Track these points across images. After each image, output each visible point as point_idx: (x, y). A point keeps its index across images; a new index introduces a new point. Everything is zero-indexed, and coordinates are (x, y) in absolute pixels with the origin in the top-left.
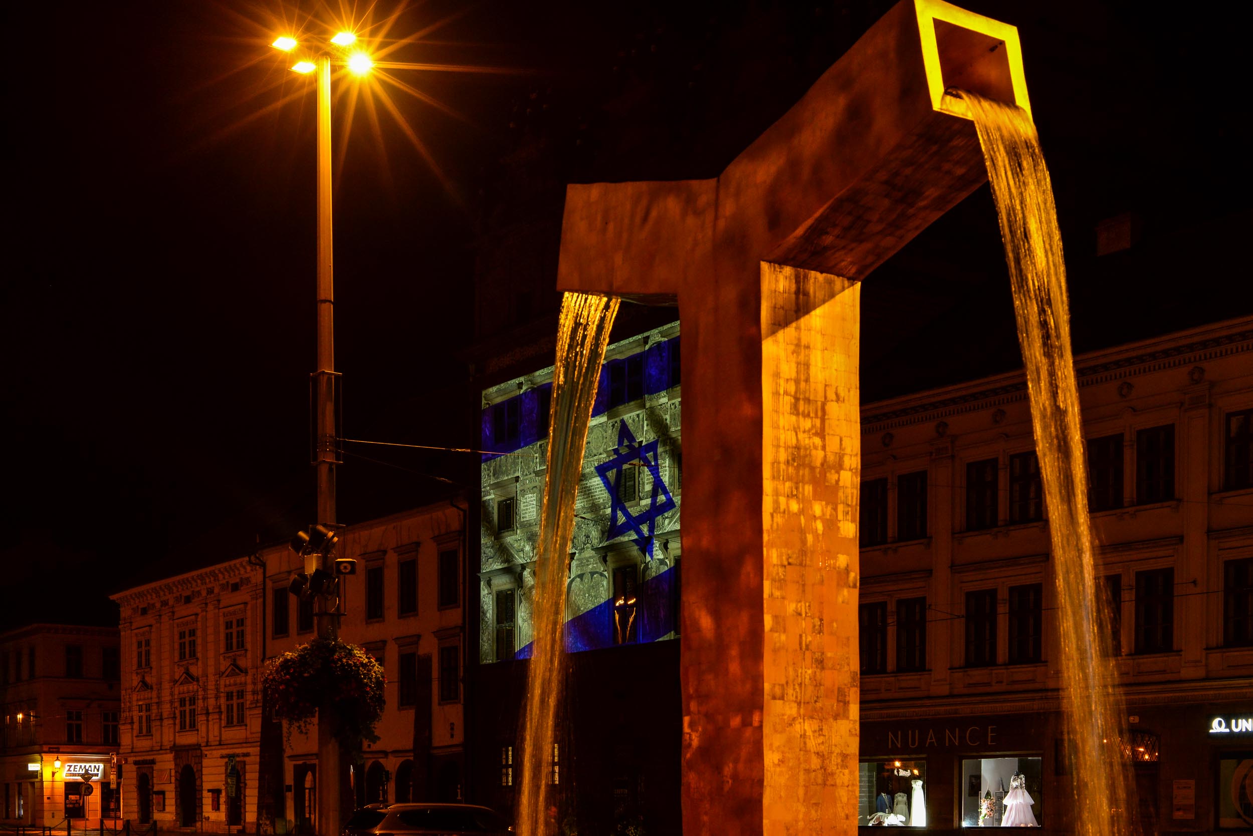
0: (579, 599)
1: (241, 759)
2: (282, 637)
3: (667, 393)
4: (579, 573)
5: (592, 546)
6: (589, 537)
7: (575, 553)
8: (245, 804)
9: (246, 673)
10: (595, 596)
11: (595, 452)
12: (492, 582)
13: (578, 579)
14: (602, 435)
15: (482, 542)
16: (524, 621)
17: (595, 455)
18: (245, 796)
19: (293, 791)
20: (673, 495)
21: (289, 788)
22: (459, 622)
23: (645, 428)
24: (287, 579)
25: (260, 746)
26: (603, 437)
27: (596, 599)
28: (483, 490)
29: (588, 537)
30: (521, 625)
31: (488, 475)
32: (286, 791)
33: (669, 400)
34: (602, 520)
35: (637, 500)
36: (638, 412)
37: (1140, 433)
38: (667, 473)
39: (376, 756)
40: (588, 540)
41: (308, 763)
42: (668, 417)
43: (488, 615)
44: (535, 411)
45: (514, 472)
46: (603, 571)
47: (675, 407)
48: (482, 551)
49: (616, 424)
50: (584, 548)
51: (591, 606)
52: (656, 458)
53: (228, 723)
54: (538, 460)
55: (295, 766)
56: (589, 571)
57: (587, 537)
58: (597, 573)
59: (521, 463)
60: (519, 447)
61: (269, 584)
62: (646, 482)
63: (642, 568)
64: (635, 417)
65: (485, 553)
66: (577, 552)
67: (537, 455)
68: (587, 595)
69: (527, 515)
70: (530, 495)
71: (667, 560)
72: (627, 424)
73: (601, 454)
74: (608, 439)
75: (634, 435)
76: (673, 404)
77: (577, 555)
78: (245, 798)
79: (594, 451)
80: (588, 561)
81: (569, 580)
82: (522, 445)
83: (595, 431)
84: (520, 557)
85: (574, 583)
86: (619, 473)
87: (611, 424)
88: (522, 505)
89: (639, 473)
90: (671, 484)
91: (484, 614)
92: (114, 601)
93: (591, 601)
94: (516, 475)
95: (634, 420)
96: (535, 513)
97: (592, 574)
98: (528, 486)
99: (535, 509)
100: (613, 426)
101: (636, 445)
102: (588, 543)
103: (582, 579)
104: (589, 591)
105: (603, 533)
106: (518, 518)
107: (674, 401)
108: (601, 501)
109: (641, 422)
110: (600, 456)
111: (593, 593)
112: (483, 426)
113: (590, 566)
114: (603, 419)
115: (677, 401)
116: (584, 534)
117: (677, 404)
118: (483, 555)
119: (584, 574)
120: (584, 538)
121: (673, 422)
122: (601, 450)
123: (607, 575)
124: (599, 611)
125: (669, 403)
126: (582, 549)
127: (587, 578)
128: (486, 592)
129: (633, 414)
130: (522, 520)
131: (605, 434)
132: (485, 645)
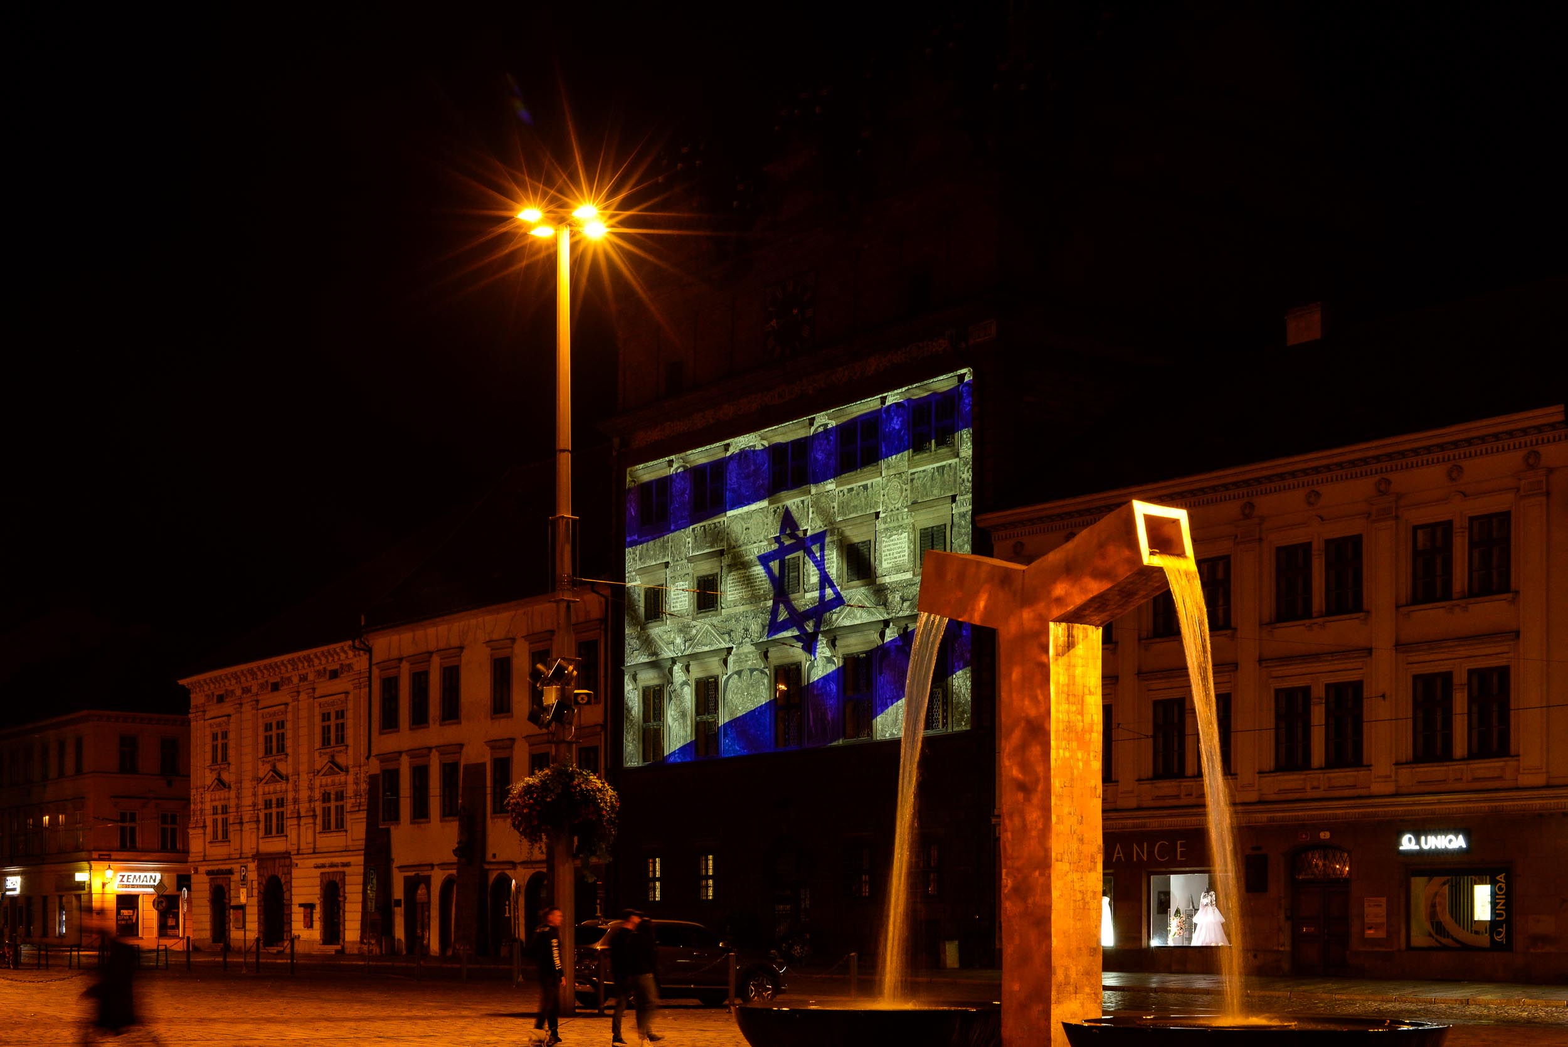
0: (737, 698)
1: (341, 869)
2: (390, 733)
3: (834, 480)
4: (737, 669)
5: (752, 641)
6: (748, 631)
7: (732, 648)
8: (345, 920)
9: (347, 771)
10: (754, 695)
11: (754, 539)
12: (638, 677)
13: (736, 676)
14: (763, 521)
15: (627, 631)
16: (675, 720)
17: (755, 543)
18: (344, 912)
19: (403, 906)
20: (841, 589)
21: (398, 903)
22: (601, 720)
23: (811, 516)
24: (396, 667)
25: (365, 855)
26: (764, 525)
27: (756, 698)
28: (627, 575)
29: (746, 630)
30: (671, 724)
31: (634, 559)
32: (395, 906)
33: (836, 488)
34: (762, 613)
35: (802, 591)
36: (802, 498)
37: (1328, 542)
38: (835, 565)
39: (502, 867)
40: (747, 634)
41: (421, 874)
42: (835, 505)
43: (633, 713)
44: (688, 492)
45: (664, 557)
46: (764, 668)
47: (844, 495)
48: (626, 642)
49: (778, 510)
50: (742, 642)
51: (751, 707)
52: (822, 549)
53: (324, 828)
54: (690, 545)
55: (405, 877)
56: (748, 667)
58: (757, 669)
59: (672, 548)
60: (669, 532)
61: (376, 672)
62: (812, 573)
63: (807, 666)
64: (800, 503)
65: (629, 645)
66: (734, 646)
67: (689, 539)
68: (745, 695)
69: (678, 605)
70: (681, 583)
71: (834, 659)
72: (791, 510)
73: (761, 541)
74: (768, 526)
75: (798, 523)
76: (841, 491)
77: (734, 649)
78: (344, 914)
79: (753, 538)
80: (746, 656)
81: (725, 677)
82: (672, 528)
83: (754, 516)
84: (670, 651)
85: (731, 680)
87: (772, 510)
88: (672, 593)
89: (804, 564)
90: (839, 577)
91: (629, 711)
92: (183, 686)
93: (750, 700)
94: (666, 560)
95: (798, 507)
96: (687, 602)
97: (752, 671)
98: (679, 573)
99: (687, 599)
100: (775, 511)
101: (801, 534)
102: (747, 637)
103: (740, 677)
104: (748, 689)
105: (764, 627)
106: (668, 607)
107: (842, 488)
108: (762, 592)
109: (806, 509)
110: (761, 544)
111: (752, 693)
112: (628, 505)
113: (750, 663)
114: (764, 504)
115: (845, 488)
116: (742, 627)
117: (846, 491)
118: (627, 646)
119: (742, 670)
120: (743, 631)
121: (841, 510)
122: (762, 537)
123: (768, 673)
124: (759, 712)
125: (837, 490)
126: (740, 644)
127: (746, 675)
128: (631, 687)
129: (798, 500)
130: (672, 610)
131: (765, 520)
132: (629, 746)
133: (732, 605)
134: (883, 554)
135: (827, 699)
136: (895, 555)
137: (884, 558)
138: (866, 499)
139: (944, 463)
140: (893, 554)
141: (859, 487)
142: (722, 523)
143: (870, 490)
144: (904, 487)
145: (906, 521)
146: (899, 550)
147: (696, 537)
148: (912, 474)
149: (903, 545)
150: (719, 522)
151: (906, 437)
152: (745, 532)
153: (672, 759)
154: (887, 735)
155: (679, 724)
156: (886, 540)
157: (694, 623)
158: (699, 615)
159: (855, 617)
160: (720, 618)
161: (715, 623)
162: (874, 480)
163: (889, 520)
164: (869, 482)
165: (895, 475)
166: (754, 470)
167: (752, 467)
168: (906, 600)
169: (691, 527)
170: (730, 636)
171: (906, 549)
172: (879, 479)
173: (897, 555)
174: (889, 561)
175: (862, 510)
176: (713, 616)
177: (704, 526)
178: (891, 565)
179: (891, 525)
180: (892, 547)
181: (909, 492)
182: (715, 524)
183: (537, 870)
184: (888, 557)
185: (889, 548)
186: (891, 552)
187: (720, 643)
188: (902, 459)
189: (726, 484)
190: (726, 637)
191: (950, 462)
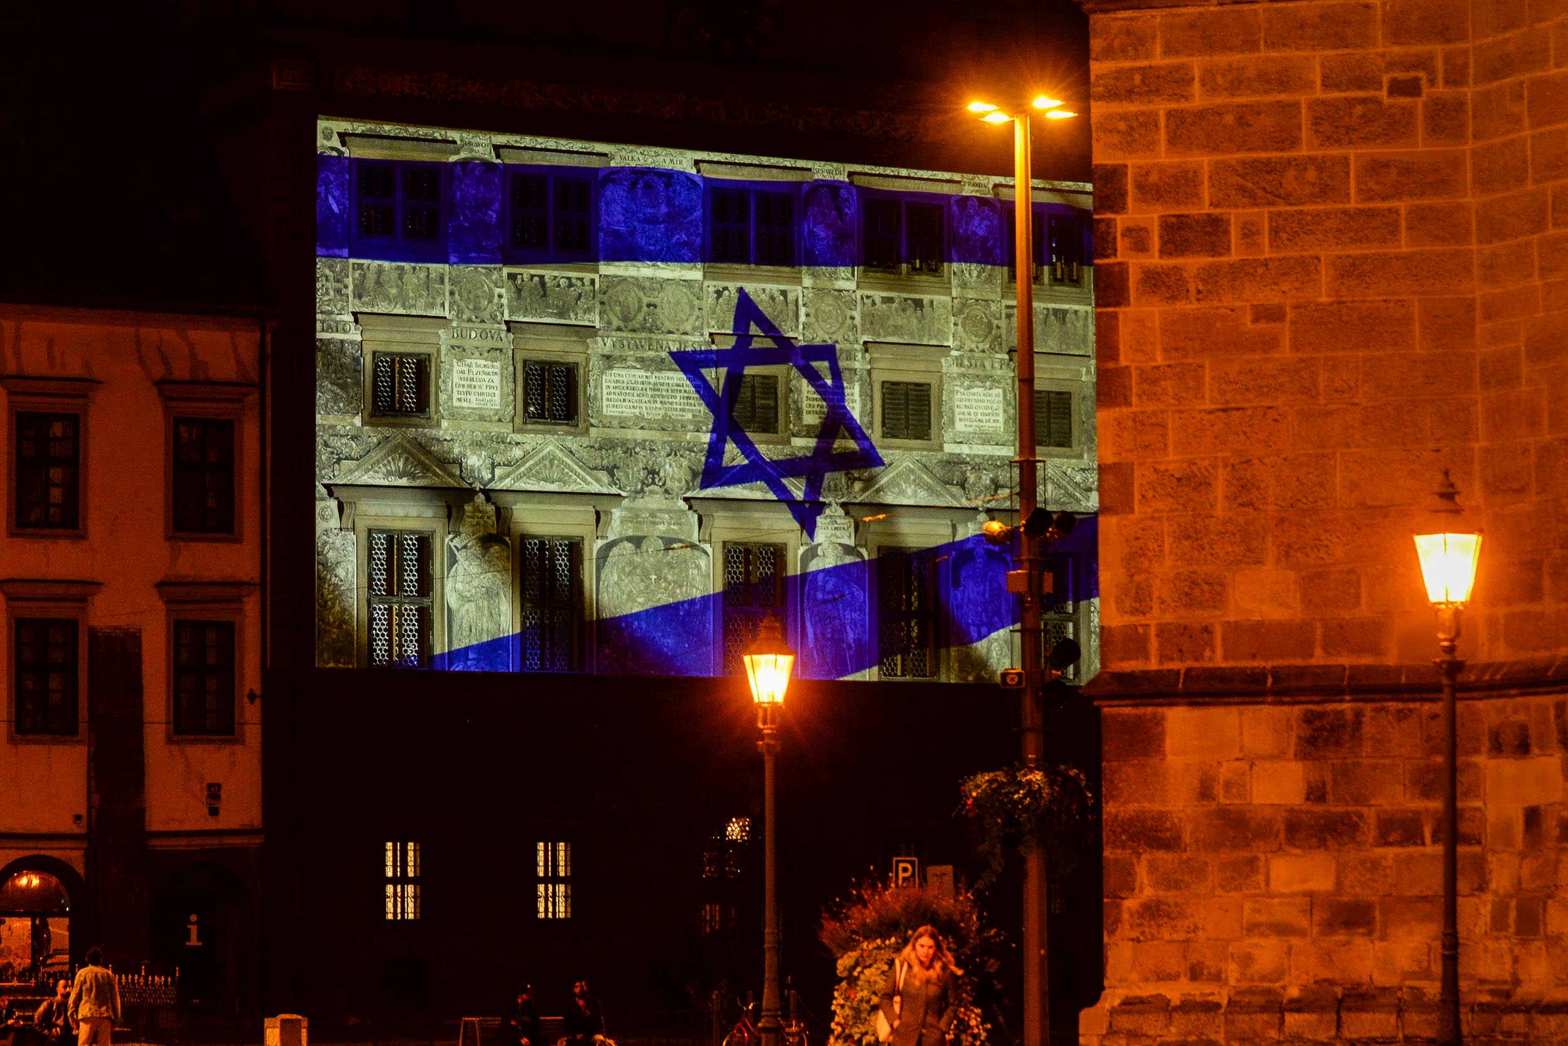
0: (631, 582)
3: (853, 275)
4: (630, 533)
6: (658, 474)
7: (619, 496)
10: (675, 582)
11: (668, 325)
12: (358, 509)
13: (629, 545)
14: (691, 302)
15: (319, 421)
16: (464, 599)
17: (670, 332)
20: (873, 444)
23: (803, 319)
26: (692, 307)
27: (681, 587)
28: (319, 316)
30: (455, 605)
31: (338, 291)
33: (858, 287)
34: (691, 451)
35: (782, 434)
36: (783, 287)
38: (857, 406)
40: (653, 479)
42: (856, 315)
43: (341, 572)
44: (496, 206)
45: (432, 306)
46: (700, 541)
47: (874, 304)
48: (319, 441)
49: (726, 292)
50: (642, 490)
51: (665, 598)
54: (504, 301)
57: (649, 473)
58: (681, 541)
59: (452, 293)
60: (444, 260)
62: (805, 409)
63: (800, 552)
64: (778, 293)
65: (326, 445)
66: (624, 494)
67: (503, 291)
68: (653, 577)
69: (473, 398)
70: (482, 362)
72: (754, 299)
73: (686, 333)
74: (704, 312)
75: (776, 324)
76: (868, 297)
77: (624, 500)
79: (667, 323)
81: (600, 543)
82: (452, 258)
83: (669, 289)
85: (615, 551)
86: (735, 380)
87: (711, 289)
88: (456, 375)
90: (866, 425)
93: (666, 589)
95: (770, 297)
96: (497, 399)
97: (668, 543)
98: (476, 343)
99: (498, 393)
100: (719, 293)
101: (781, 340)
102: (653, 483)
104: (658, 570)
105: (695, 475)
106: (443, 397)
107: (869, 293)
108: (689, 416)
109: (791, 307)
110: (684, 337)
111: (670, 577)
112: (321, 189)
113: (662, 527)
114: (694, 273)
115: (878, 295)
116: (641, 465)
117: (878, 300)
118: (320, 447)
119: (644, 537)
120: (643, 474)
121: (868, 326)
122: (688, 328)
123: (709, 550)
124: (688, 613)
125: (859, 293)
126: (637, 492)
127: (653, 546)
128: (334, 523)
129: (774, 288)
130: (456, 403)
131: (696, 302)
132: (329, 632)
133: (615, 423)
134: (957, 411)
135: (845, 610)
136: (979, 417)
137: (957, 418)
138: (920, 322)
139: (1066, 306)
140: (976, 414)
141: (906, 300)
142: (587, 282)
143: (927, 309)
144: (996, 322)
145: (999, 372)
146: (987, 411)
147: (519, 291)
148: (1008, 307)
149: (995, 406)
150: (581, 279)
151: (998, 251)
152: (645, 309)
153: (458, 667)
154: (970, 678)
155: (478, 608)
156: (962, 390)
157: (518, 437)
158: (530, 427)
159: (902, 492)
160: (585, 441)
161: (574, 447)
162: (937, 298)
163: (966, 362)
164: (926, 298)
165: (977, 300)
166: (667, 214)
167: (664, 209)
168: (1002, 487)
169: (506, 270)
170: (612, 475)
171: (1001, 411)
172: (947, 299)
173: (984, 418)
174: (968, 423)
175: (912, 335)
176: (567, 433)
177: (542, 277)
178: (971, 430)
179: (971, 371)
180: (974, 404)
181: (1003, 331)
182: (569, 279)
183: (35, 852)
184: (967, 416)
185: (967, 404)
186: (973, 411)
187: (585, 481)
188: (990, 279)
189: (599, 220)
190: (604, 476)
191: (1076, 307)
